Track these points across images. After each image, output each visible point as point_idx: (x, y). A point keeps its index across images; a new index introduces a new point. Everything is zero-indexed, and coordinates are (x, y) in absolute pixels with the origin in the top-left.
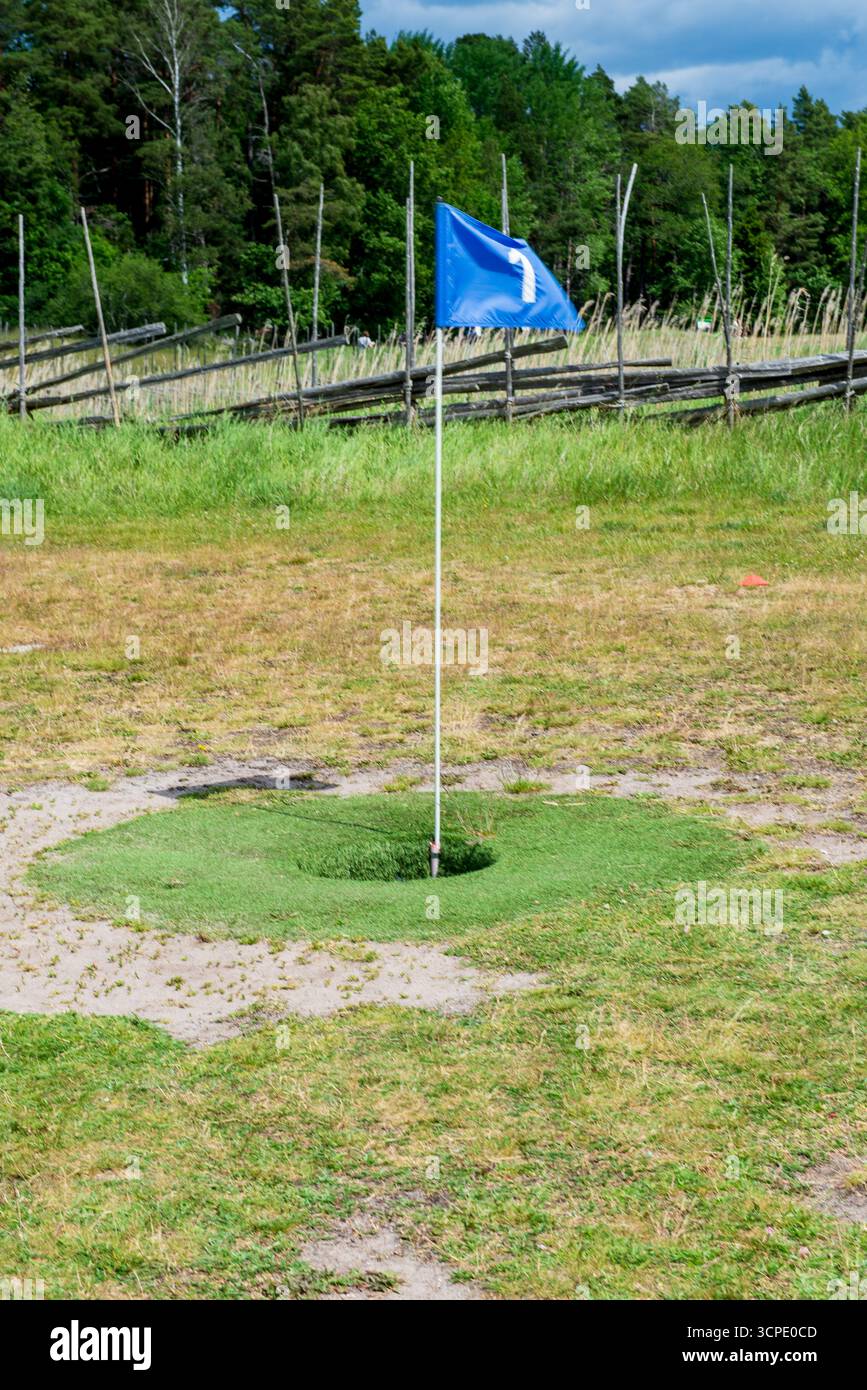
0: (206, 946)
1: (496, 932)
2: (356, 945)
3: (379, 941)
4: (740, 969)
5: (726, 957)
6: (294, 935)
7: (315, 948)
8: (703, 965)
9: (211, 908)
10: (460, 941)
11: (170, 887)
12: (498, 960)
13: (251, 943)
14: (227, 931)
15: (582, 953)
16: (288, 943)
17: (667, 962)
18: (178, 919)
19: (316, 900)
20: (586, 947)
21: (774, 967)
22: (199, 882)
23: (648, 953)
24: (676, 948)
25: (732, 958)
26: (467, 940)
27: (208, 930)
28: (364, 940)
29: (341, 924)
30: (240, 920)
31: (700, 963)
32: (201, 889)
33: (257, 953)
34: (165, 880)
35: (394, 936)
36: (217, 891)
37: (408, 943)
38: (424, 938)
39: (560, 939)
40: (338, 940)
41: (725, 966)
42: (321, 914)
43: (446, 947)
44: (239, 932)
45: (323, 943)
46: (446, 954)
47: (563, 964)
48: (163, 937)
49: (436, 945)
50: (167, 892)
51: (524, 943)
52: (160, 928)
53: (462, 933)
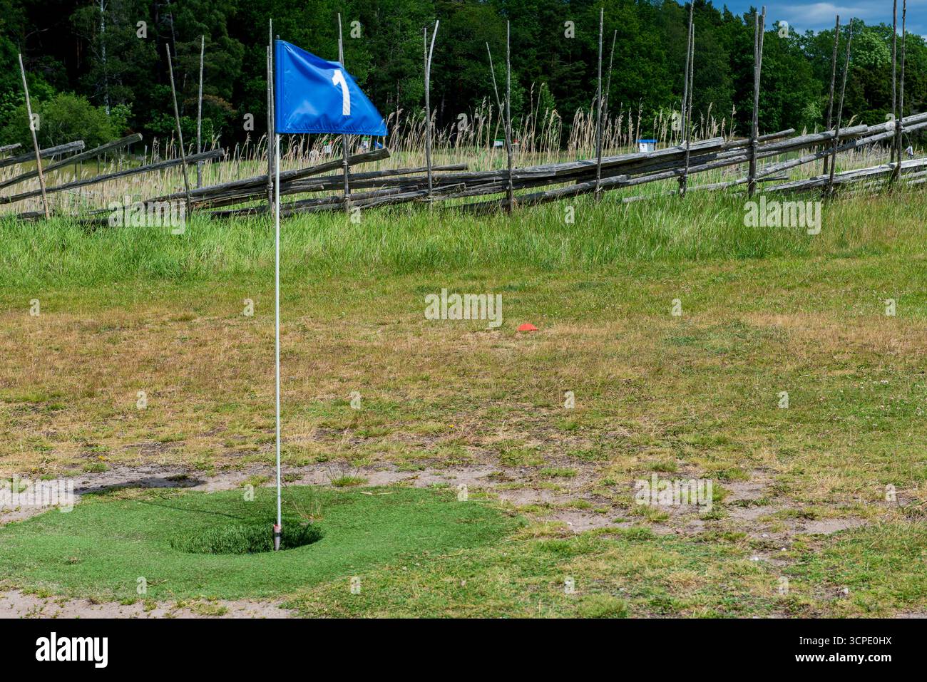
0: (95, 607)
1: (319, 590)
2: (212, 603)
3: (229, 599)
4: (502, 612)
5: (491, 603)
6: (163, 596)
7: (179, 606)
8: (474, 610)
9: (99, 578)
10: (291, 598)
11: (70, 563)
12: (319, 610)
13: (130, 603)
14: (112, 596)
15: (384, 603)
16: (159, 603)
17: (448, 608)
18: (74, 587)
19: (182, 570)
20: (387, 599)
21: (528, 609)
22: (93, 559)
23: (433, 602)
24: (454, 598)
25: (496, 604)
26: (296, 596)
27: (97, 595)
28: (218, 599)
29: (200, 587)
30: (122, 587)
31: (473, 608)
32: (94, 564)
33: (135, 611)
34: (66, 558)
35: (241, 595)
36: (106, 565)
37: (252, 600)
38: (264, 596)
39: (367, 594)
40: (198, 599)
41: (491, 610)
42: (185, 581)
43: (280, 602)
44: (121, 595)
45: (185, 602)
46: (280, 608)
47: (369, 612)
48: (62, 601)
49: (273, 602)
50: (67, 567)
51: (340, 598)
52: (60, 594)
53: (293, 592)
